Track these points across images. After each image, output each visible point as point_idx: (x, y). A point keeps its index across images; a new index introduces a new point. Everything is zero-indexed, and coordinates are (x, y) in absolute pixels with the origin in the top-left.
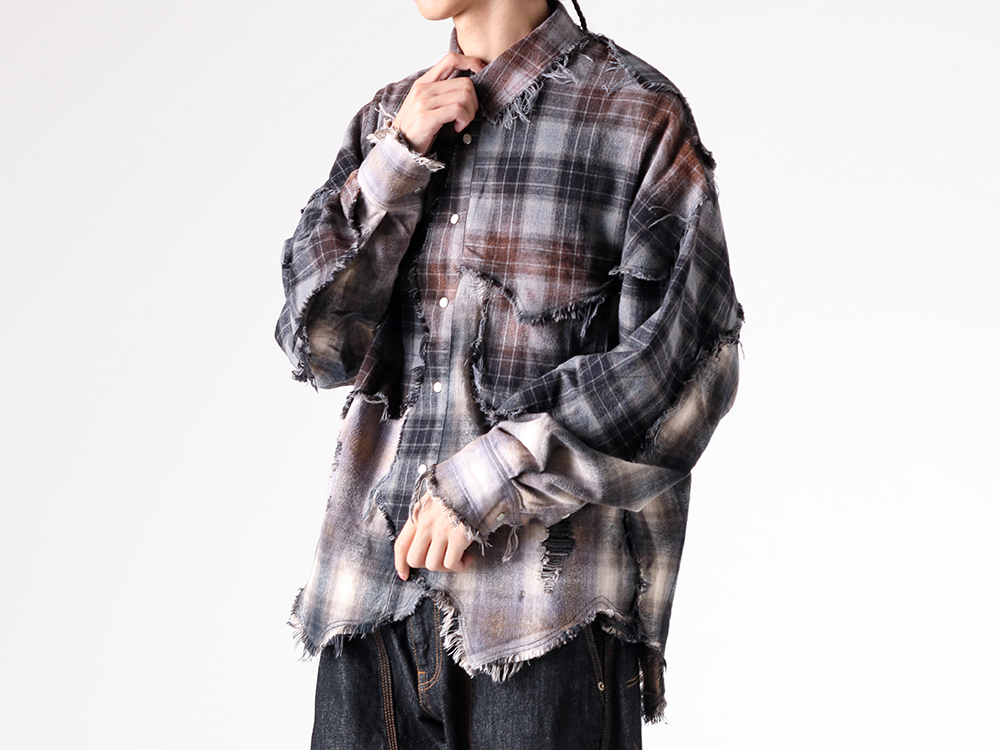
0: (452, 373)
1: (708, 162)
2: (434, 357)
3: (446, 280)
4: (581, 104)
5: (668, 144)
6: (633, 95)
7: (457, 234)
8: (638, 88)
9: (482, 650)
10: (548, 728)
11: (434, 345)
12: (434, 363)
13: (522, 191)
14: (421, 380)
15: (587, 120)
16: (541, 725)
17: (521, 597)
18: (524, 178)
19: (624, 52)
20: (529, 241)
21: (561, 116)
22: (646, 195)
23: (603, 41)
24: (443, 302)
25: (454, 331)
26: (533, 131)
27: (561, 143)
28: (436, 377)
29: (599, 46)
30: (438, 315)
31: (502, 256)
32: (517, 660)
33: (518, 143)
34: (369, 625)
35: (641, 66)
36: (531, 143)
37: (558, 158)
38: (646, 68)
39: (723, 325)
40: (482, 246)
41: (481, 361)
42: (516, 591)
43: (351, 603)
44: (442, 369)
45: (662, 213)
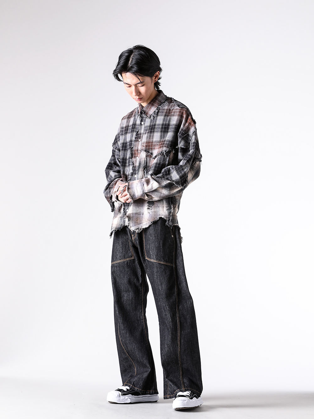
0: (139, 172)
1: (195, 122)
2: (135, 169)
3: (138, 153)
4: (166, 112)
5: (185, 118)
6: (177, 109)
7: (140, 143)
8: (178, 108)
9: (135, 226)
10: (161, 245)
11: (135, 167)
12: (135, 171)
13: (154, 132)
14: (132, 175)
15: (167, 116)
16: (160, 245)
17: (143, 214)
18: (154, 129)
19: (175, 100)
20: (155, 142)
21: (162, 115)
22: (182, 130)
23: (171, 98)
24: (137, 158)
25: (140, 164)
26: (156, 119)
27: (162, 121)
28: (135, 174)
29: (170, 100)
30: (136, 161)
31: (149, 146)
32: (142, 228)
33: (153, 122)
34: (120, 227)
35: (179, 103)
36: (156, 122)
37: (161, 124)
38: (180, 103)
39: (197, 157)
40: (145, 144)
41: (146, 169)
42: (142, 213)
43: (117, 223)
44: (137, 172)
45: (186, 133)
